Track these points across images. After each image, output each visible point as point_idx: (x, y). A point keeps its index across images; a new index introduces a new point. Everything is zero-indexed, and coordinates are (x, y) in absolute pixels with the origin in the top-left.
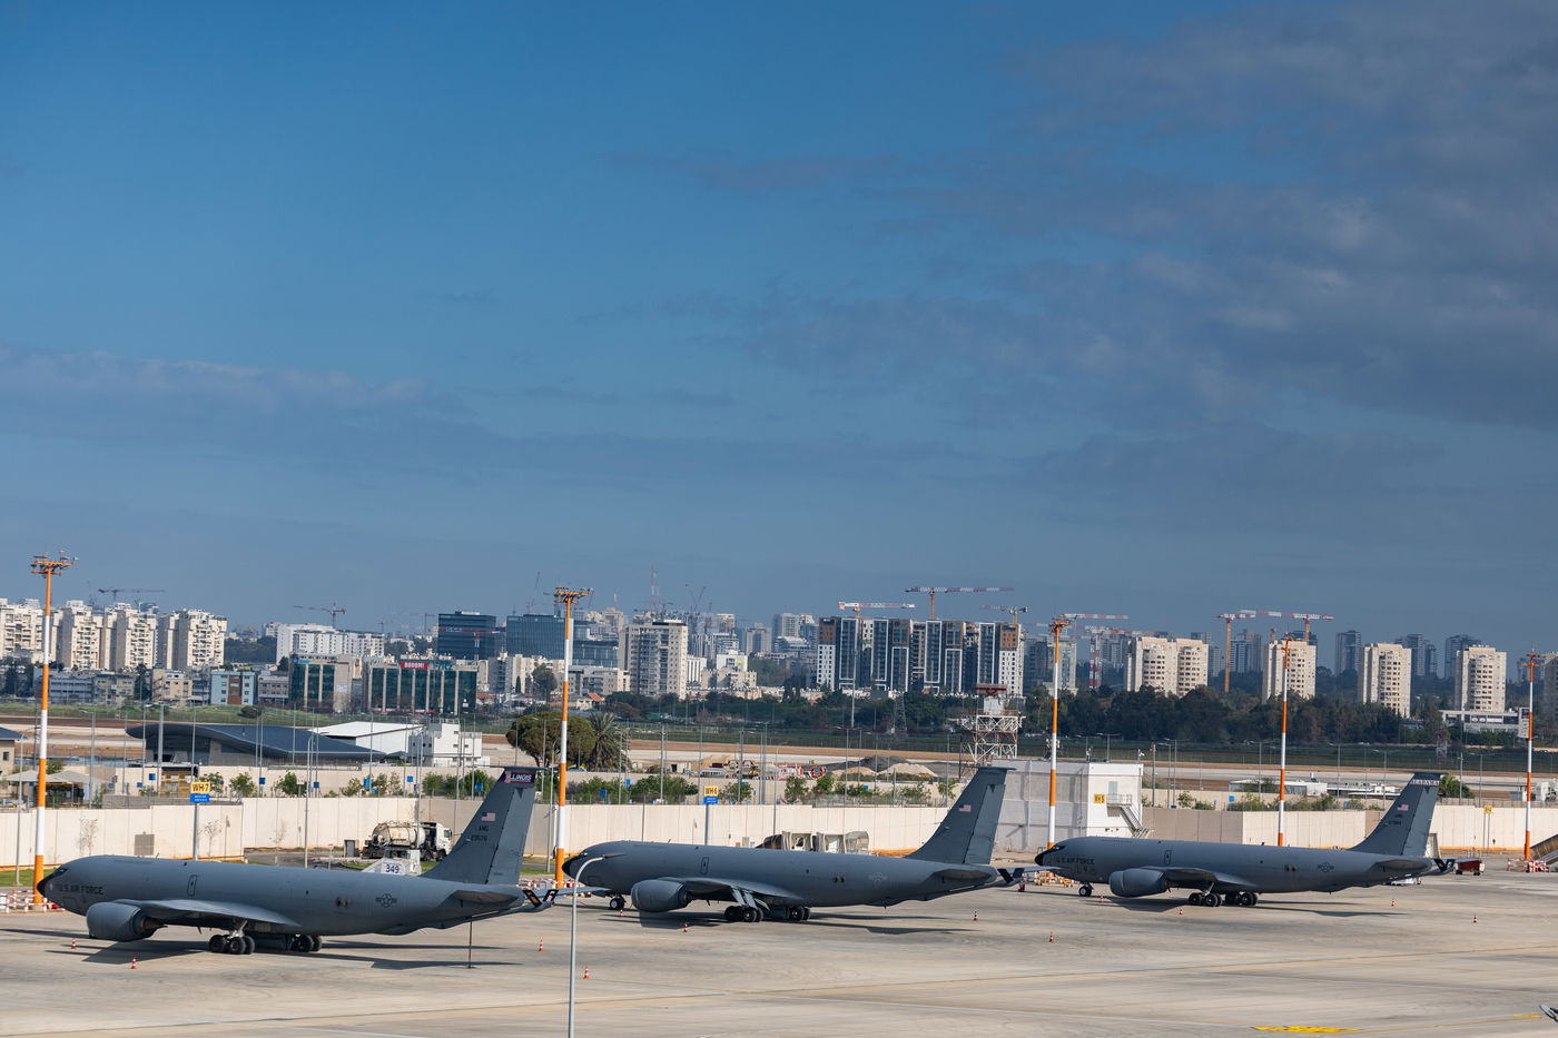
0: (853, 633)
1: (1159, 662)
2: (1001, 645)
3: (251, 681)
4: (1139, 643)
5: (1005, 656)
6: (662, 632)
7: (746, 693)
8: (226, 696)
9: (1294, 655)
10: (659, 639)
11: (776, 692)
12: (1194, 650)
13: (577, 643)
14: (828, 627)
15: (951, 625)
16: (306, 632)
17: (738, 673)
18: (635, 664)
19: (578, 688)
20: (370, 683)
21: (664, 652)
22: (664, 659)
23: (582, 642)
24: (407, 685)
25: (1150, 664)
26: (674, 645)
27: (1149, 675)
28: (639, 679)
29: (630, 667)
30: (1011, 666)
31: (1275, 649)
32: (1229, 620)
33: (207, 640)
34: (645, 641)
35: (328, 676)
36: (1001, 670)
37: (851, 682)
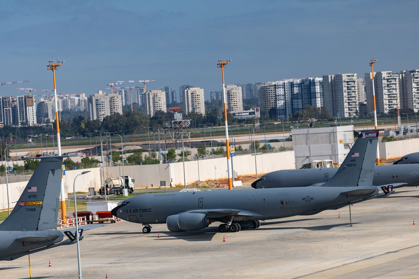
1: (102, 104)
2: (27, 105)
4: (93, 98)
5: (29, 109)
9: (157, 96)
12: (116, 98)
15: (5, 98)
25: (99, 106)
27: (99, 110)
30: (32, 113)
31: (149, 93)
32: (111, 86)
36: (28, 115)
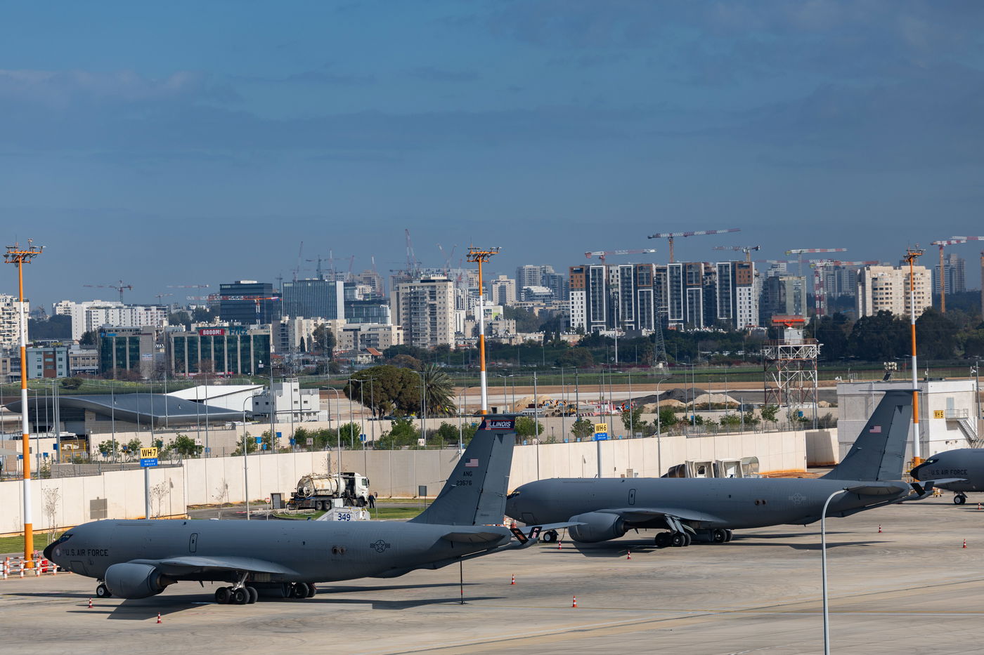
0: (601, 279)
1: (887, 289)
2: (737, 282)
3: (64, 356)
4: (867, 273)
5: (742, 292)
6: (430, 289)
7: (510, 340)
8: (41, 371)
10: (427, 295)
11: (537, 337)
12: (918, 275)
13: (348, 303)
14: (578, 275)
15: (690, 267)
16: (97, 308)
17: (498, 322)
18: (406, 319)
19: (356, 344)
20: (173, 350)
21: (433, 307)
22: (433, 313)
23: (352, 302)
24: (206, 351)
25: (879, 291)
26: (442, 299)
27: (879, 301)
28: (411, 332)
29: (402, 322)
30: (748, 300)
32: (941, 247)
33: (12, 320)
34: (415, 298)
35: (134, 347)
36: (738, 305)
37: (602, 323)
